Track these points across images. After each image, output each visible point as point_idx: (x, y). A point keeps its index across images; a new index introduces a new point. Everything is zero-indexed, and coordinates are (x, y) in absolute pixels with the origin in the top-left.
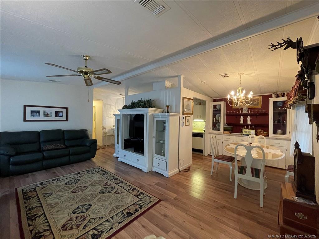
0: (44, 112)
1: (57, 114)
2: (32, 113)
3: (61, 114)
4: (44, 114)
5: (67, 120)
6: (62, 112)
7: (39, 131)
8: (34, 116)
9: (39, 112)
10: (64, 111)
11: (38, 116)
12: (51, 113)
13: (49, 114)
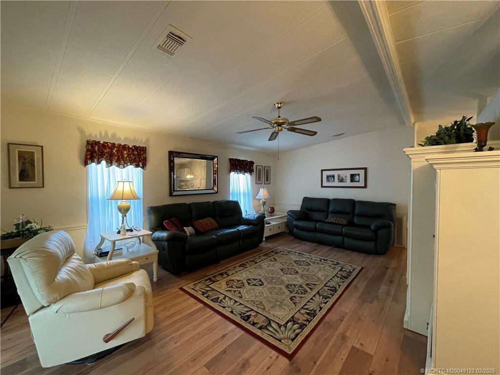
0: (339, 176)
1: (353, 177)
2: (328, 177)
3: (357, 177)
4: (339, 179)
5: (365, 187)
6: (359, 175)
7: (331, 198)
8: (329, 181)
9: (333, 177)
10: (362, 172)
11: (333, 181)
12: (346, 177)
13: (344, 178)
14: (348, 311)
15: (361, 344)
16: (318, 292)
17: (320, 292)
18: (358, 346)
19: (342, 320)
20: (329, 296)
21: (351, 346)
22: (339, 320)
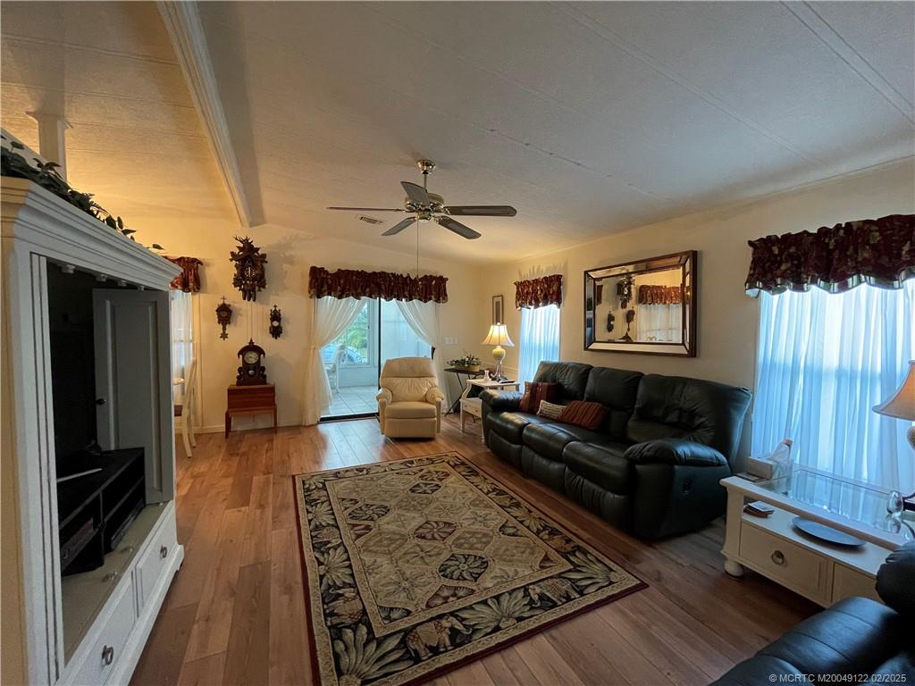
14: (273, 532)
15: (240, 511)
16: (338, 527)
17: (335, 530)
18: (243, 509)
19: (273, 518)
20: (317, 532)
21: (251, 504)
22: (277, 517)
